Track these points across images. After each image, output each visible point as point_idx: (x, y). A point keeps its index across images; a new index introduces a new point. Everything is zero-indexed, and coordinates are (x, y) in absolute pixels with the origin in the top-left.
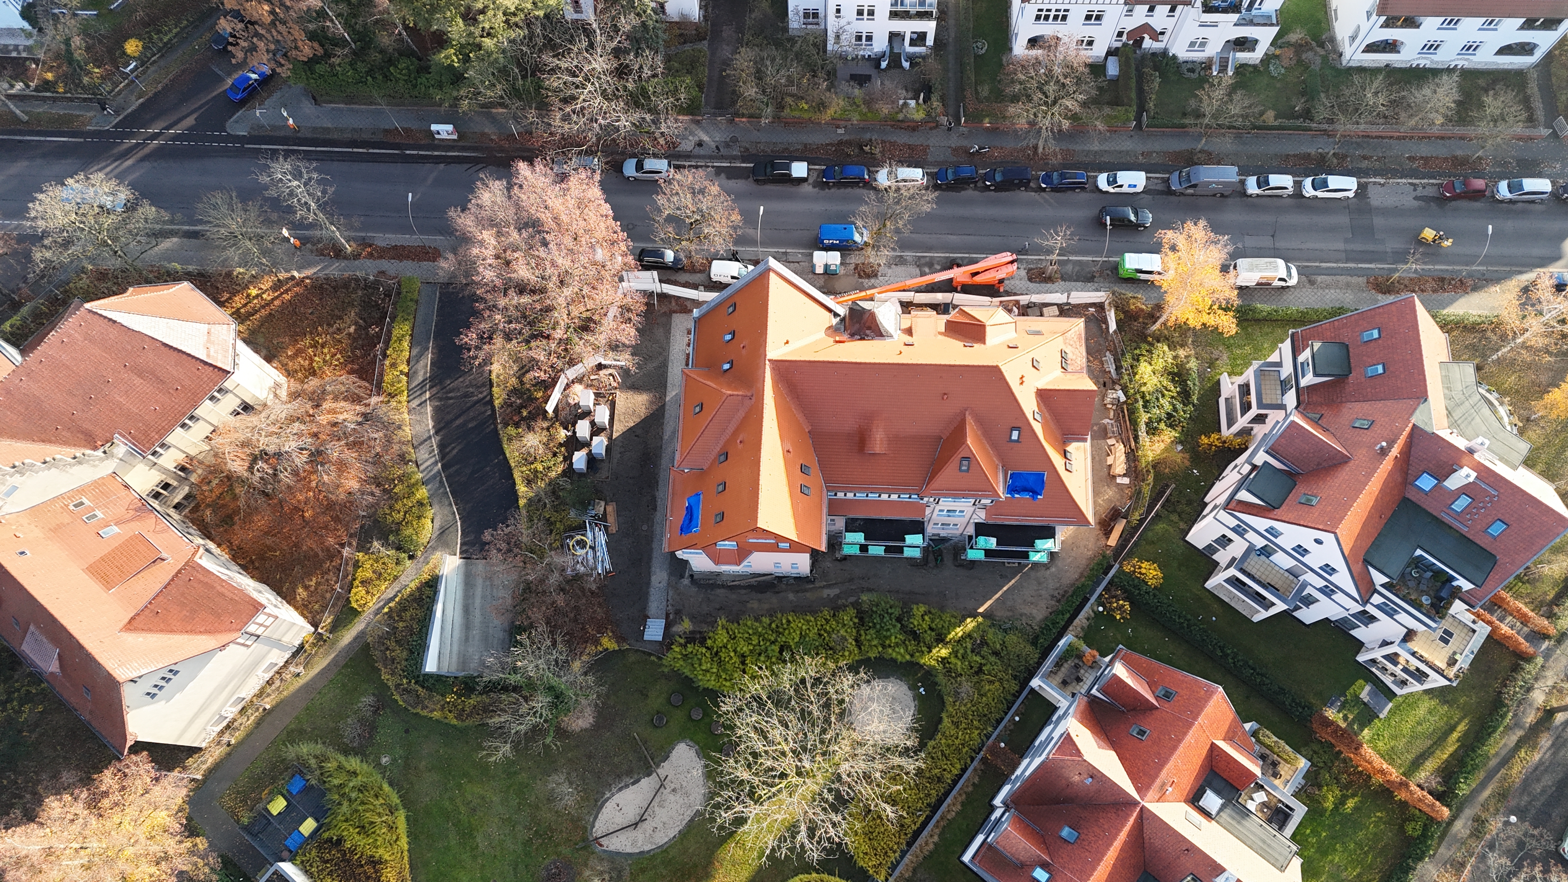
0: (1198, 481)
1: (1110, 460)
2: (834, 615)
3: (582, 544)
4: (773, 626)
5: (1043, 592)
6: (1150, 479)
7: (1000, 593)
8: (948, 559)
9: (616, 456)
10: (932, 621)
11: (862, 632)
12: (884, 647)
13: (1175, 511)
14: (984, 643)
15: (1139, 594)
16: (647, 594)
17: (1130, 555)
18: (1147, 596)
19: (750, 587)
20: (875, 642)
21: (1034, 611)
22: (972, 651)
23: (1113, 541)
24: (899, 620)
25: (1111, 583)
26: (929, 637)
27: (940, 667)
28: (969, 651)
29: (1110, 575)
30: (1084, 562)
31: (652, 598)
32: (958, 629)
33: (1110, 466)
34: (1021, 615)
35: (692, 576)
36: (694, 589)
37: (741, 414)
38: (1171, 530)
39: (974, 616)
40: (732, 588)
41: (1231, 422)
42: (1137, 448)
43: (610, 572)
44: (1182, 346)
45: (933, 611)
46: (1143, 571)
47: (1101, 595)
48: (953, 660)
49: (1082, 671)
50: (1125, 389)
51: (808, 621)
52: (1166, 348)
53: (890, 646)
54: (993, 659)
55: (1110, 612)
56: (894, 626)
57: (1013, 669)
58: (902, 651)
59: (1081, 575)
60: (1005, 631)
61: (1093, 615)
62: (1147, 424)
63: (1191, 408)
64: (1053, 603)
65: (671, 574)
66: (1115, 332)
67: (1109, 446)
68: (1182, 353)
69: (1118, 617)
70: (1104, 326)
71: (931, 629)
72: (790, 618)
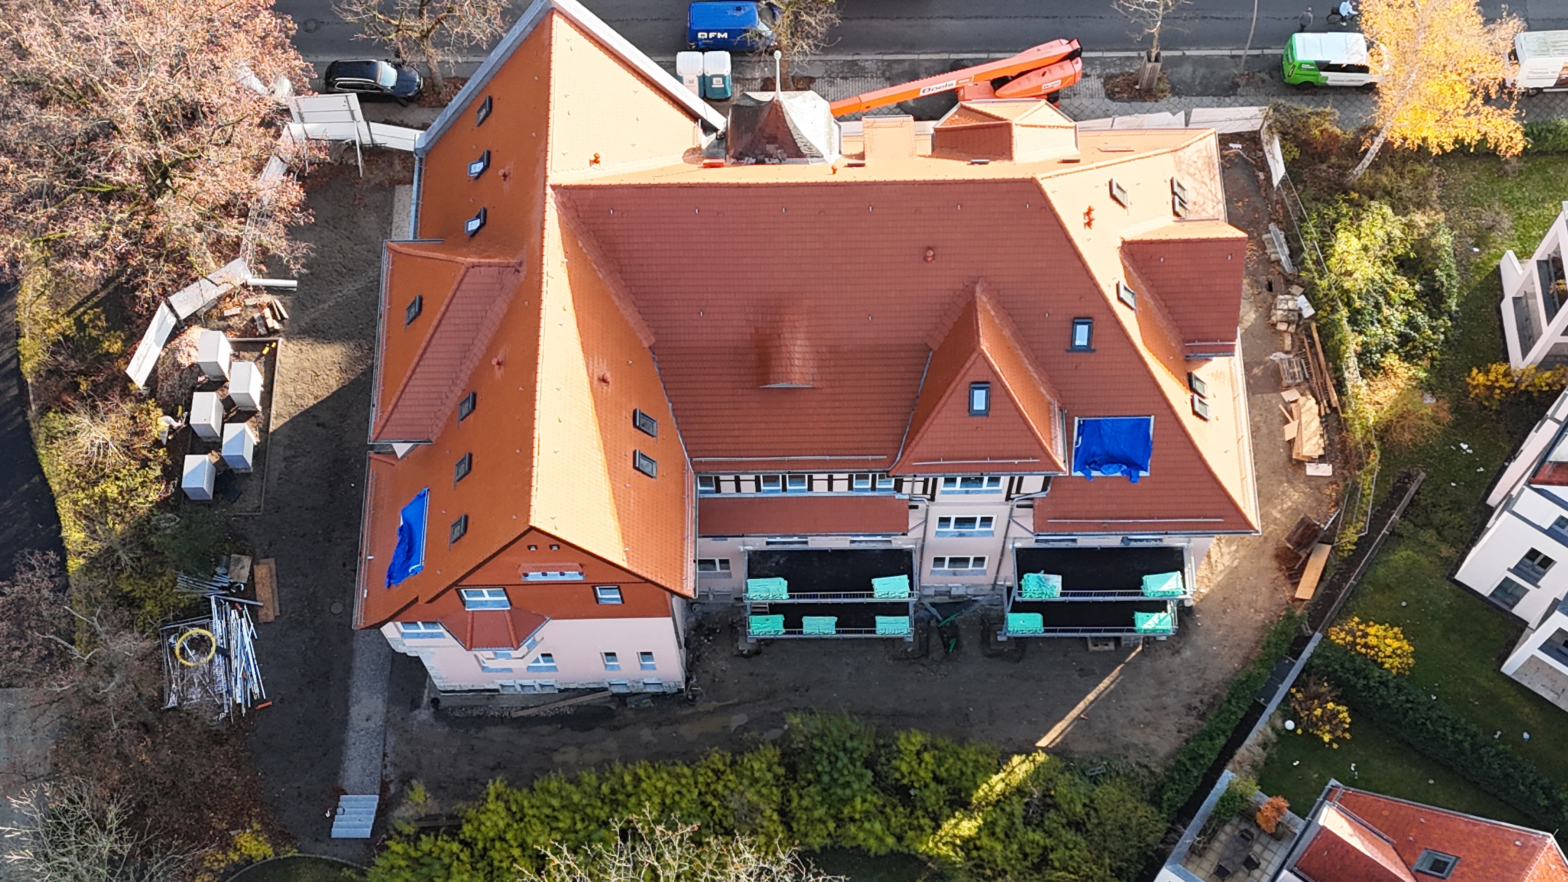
0: (1470, 463)
1: (1290, 432)
2: (733, 763)
3: (200, 644)
4: (605, 789)
5: (1169, 701)
6: (1374, 460)
7: (1081, 705)
8: (970, 643)
9: (276, 465)
10: (940, 762)
11: (793, 793)
12: (840, 822)
13: (1428, 525)
14: (1048, 803)
15: (1367, 687)
16: (341, 744)
17: (1344, 613)
18: (1383, 691)
19: (560, 719)
20: (820, 812)
21: (1153, 739)
22: (1027, 822)
23: (1306, 589)
24: (869, 764)
25: (1307, 669)
26: (934, 796)
27: (958, 858)
28: (1018, 822)
29: (1306, 654)
30: (1250, 635)
31: (352, 752)
32: (995, 778)
33: (1291, 442)
34: (1126, 747)
35: (435, 702)
36: (441, 730)
37: (501, 307)
38: (1425, 561)
39: (1027, 750)
40: (521, 723)
41: (1527, 342)
42: (1343, 406)
43: (261, 700)
44: (1419, 206)
45: (941, 743)
46: (1372, 640)
47: (1289, 696)
48: (985, 841)
49: (1257, 848)
50: (1310, 292)
51: (678, 777)
52: (1387, 210)
53: (852, 820)
54: (1069, 835)
55: (1309, 727)
56: (860, 777)
57: (1113, 855)
58: (878, 826)
59: (1246, 661)
60: (1095, 780)
61: (1273, 737)
62: (1360, 356)
63: (1445, 322)
64: (1191, 720)
65: (391, 701)
66: (1283, 181)
67: (1286, 405)
68: (1419, 218)
69: (1327, 738)
70: (1262, 176)
71: (937, 779)
72: (641, 772)
